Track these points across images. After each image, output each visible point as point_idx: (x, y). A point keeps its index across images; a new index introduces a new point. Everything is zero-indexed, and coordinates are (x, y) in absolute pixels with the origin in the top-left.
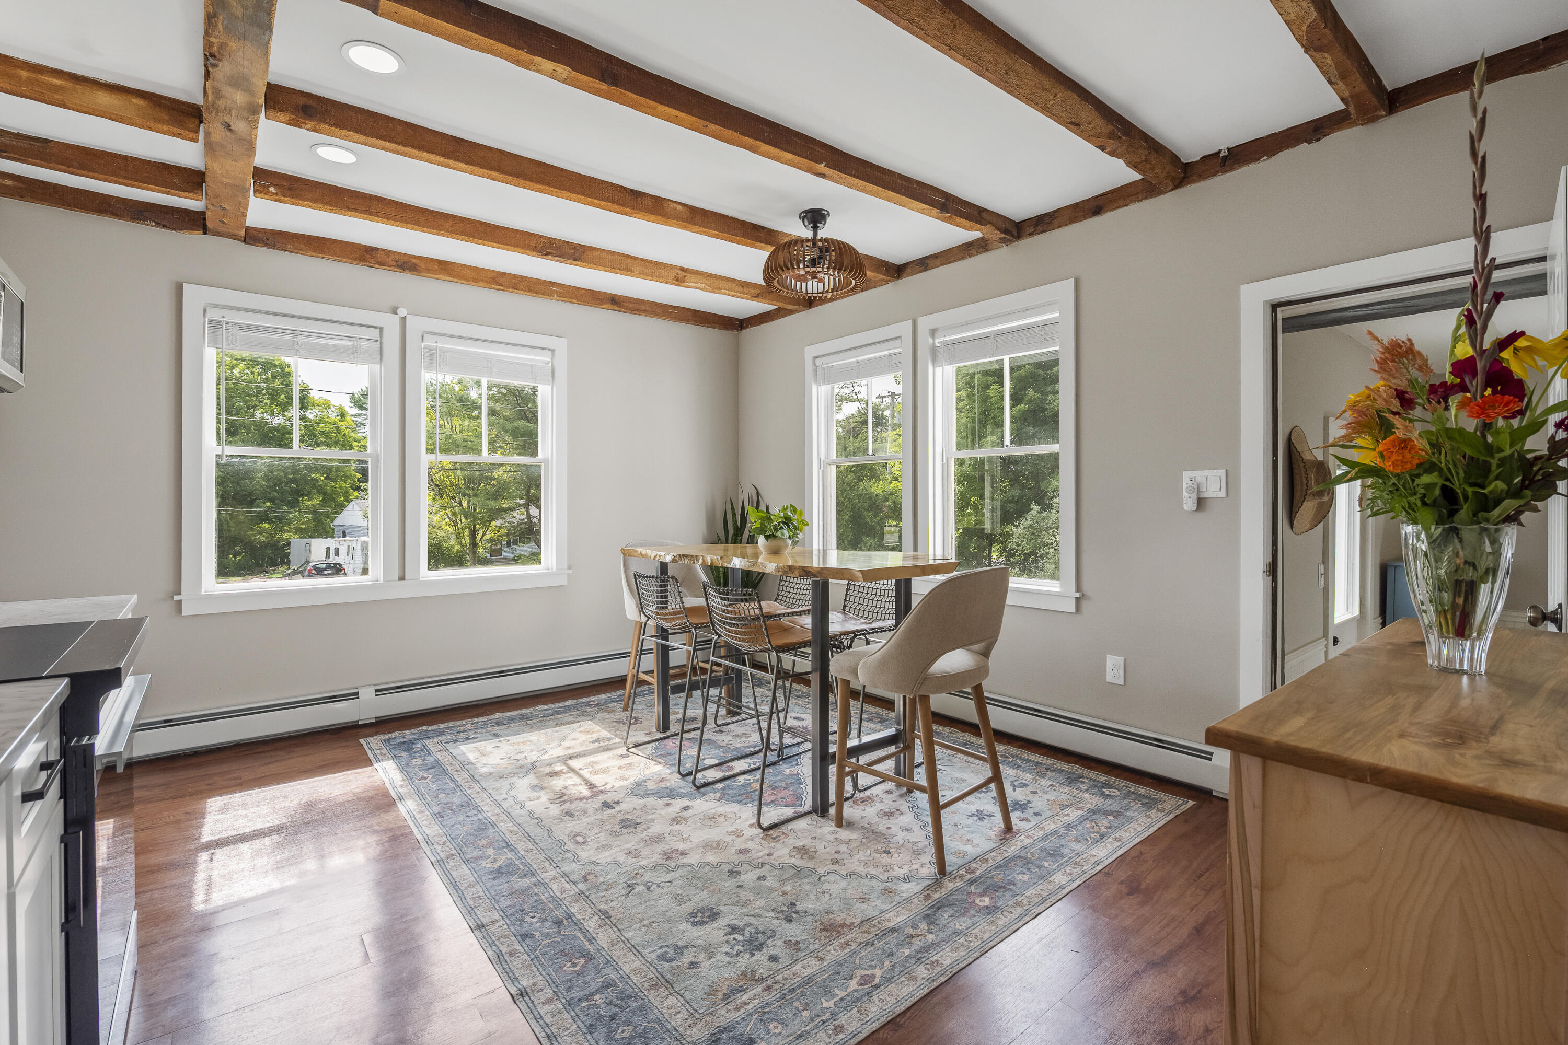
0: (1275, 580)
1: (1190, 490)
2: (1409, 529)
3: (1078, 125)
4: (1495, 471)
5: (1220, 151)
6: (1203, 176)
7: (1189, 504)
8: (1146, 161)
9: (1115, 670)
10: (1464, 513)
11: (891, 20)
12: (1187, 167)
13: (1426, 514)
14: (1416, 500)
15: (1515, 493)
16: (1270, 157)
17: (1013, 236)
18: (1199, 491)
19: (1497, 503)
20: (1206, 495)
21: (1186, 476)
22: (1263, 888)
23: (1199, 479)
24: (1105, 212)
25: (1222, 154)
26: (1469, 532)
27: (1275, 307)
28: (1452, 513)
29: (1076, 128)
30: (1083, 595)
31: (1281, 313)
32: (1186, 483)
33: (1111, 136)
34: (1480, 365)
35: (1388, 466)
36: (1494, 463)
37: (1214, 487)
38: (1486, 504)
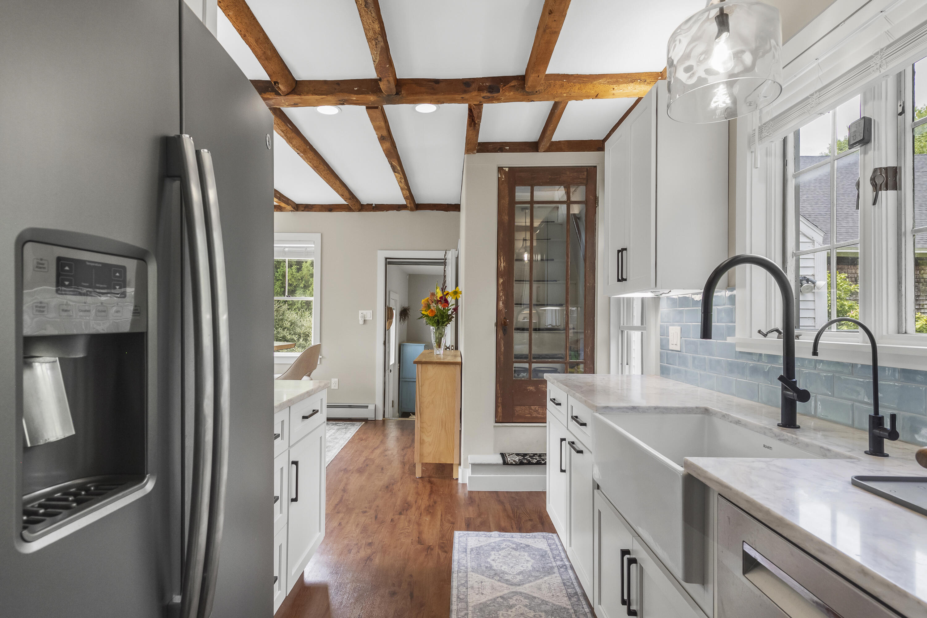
0: (385, 347)
1: (362, 317)
2: (432, 328)
3: (343, 195)
4: (445, 317)
5: (372, 204)
6: (367, 210)
7: (361, 322)
8: (354, 204)
9: (335, 384)
10: (440, 324)
11: (316, 172)
12: (362, 205)
13: (435, 325)
14: (434, 322)
15: (447, 321)
16: (386, 211)
17: (296, 210)
18: (364, 318)
19: (445, 322)
20: (366, 319)
21: (360, 312)
22: (421, 386)
23: (364, 313)
24: (333, 212)
25: (373, 205)
26: (441, 328)
27: (386, 259)
28: (438, 324)
29: (342, 196)
30: (322, 357)
31: (388, 260)
32: (360, 315)
33: (350, 199)
34: (443, 298)
35: (430, 315)
36: (445, 315)
37: (369, 317)
38: (443, 323)
